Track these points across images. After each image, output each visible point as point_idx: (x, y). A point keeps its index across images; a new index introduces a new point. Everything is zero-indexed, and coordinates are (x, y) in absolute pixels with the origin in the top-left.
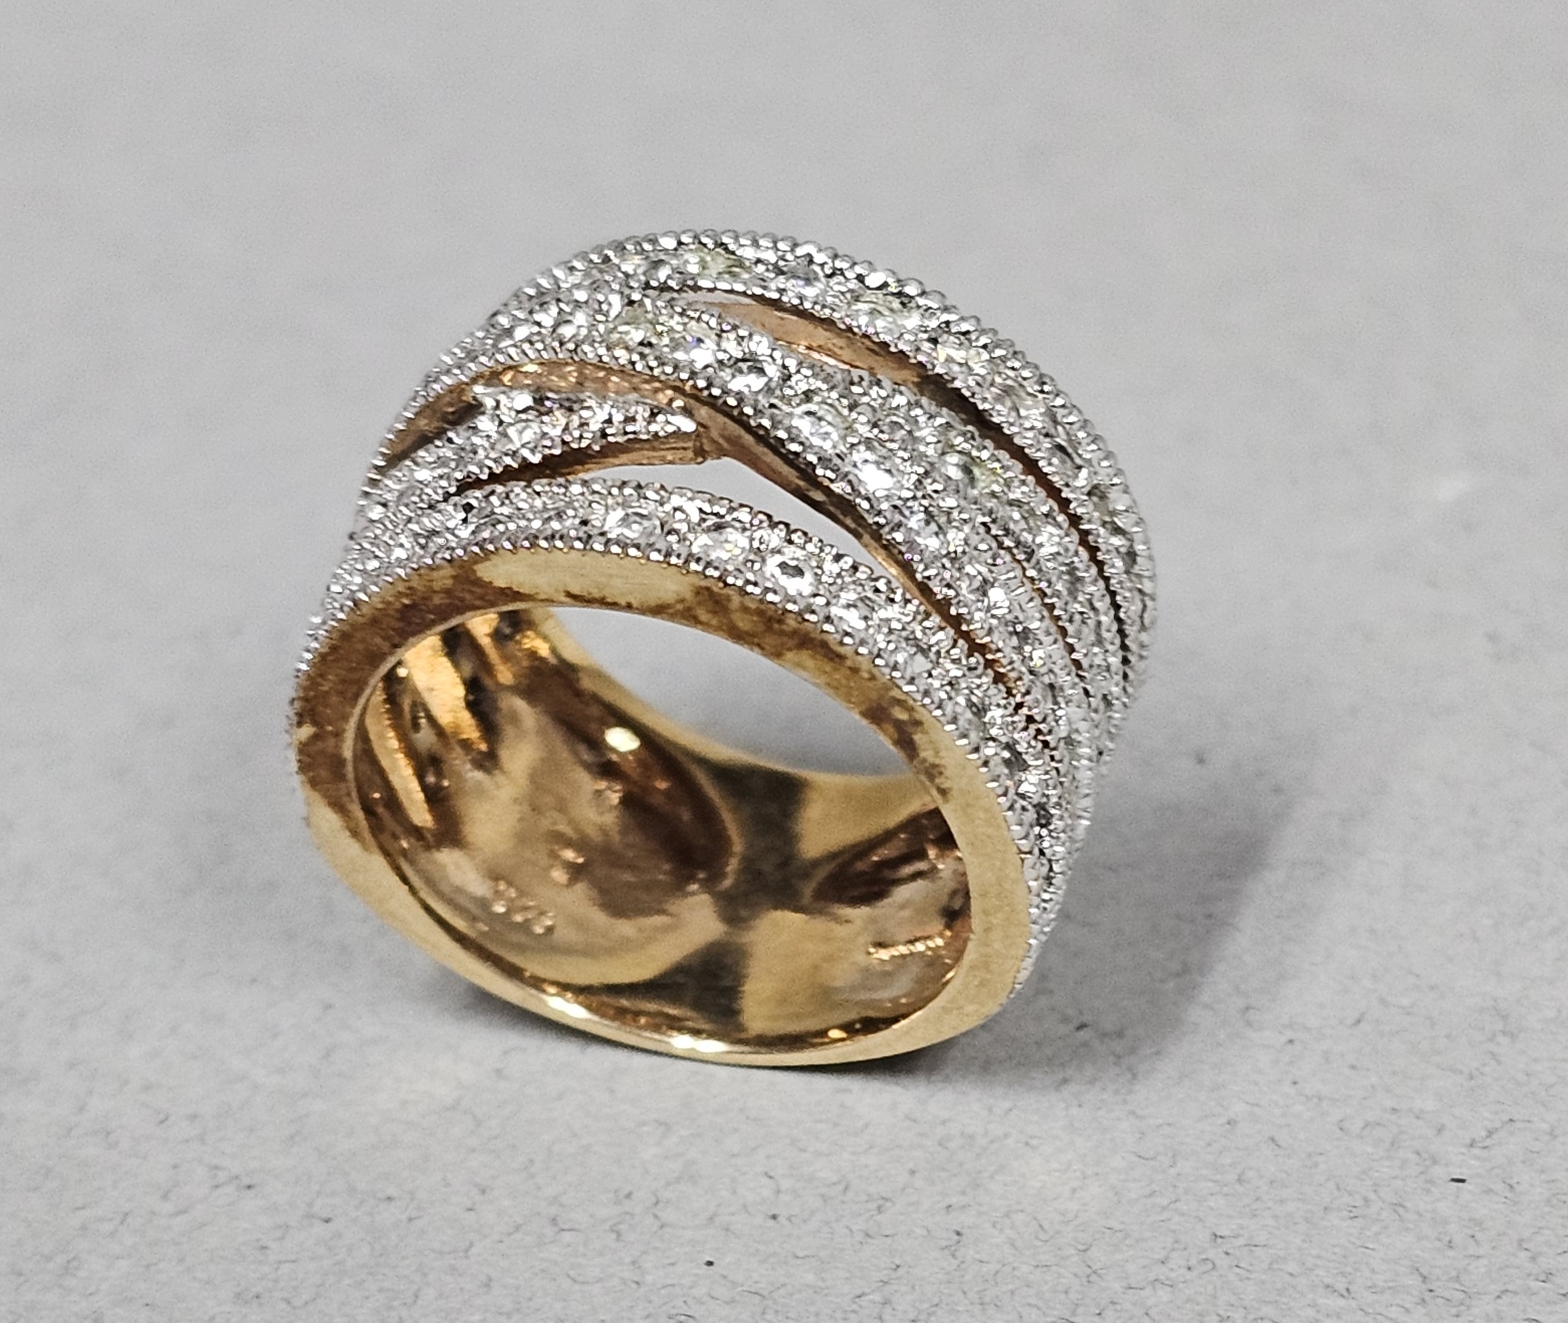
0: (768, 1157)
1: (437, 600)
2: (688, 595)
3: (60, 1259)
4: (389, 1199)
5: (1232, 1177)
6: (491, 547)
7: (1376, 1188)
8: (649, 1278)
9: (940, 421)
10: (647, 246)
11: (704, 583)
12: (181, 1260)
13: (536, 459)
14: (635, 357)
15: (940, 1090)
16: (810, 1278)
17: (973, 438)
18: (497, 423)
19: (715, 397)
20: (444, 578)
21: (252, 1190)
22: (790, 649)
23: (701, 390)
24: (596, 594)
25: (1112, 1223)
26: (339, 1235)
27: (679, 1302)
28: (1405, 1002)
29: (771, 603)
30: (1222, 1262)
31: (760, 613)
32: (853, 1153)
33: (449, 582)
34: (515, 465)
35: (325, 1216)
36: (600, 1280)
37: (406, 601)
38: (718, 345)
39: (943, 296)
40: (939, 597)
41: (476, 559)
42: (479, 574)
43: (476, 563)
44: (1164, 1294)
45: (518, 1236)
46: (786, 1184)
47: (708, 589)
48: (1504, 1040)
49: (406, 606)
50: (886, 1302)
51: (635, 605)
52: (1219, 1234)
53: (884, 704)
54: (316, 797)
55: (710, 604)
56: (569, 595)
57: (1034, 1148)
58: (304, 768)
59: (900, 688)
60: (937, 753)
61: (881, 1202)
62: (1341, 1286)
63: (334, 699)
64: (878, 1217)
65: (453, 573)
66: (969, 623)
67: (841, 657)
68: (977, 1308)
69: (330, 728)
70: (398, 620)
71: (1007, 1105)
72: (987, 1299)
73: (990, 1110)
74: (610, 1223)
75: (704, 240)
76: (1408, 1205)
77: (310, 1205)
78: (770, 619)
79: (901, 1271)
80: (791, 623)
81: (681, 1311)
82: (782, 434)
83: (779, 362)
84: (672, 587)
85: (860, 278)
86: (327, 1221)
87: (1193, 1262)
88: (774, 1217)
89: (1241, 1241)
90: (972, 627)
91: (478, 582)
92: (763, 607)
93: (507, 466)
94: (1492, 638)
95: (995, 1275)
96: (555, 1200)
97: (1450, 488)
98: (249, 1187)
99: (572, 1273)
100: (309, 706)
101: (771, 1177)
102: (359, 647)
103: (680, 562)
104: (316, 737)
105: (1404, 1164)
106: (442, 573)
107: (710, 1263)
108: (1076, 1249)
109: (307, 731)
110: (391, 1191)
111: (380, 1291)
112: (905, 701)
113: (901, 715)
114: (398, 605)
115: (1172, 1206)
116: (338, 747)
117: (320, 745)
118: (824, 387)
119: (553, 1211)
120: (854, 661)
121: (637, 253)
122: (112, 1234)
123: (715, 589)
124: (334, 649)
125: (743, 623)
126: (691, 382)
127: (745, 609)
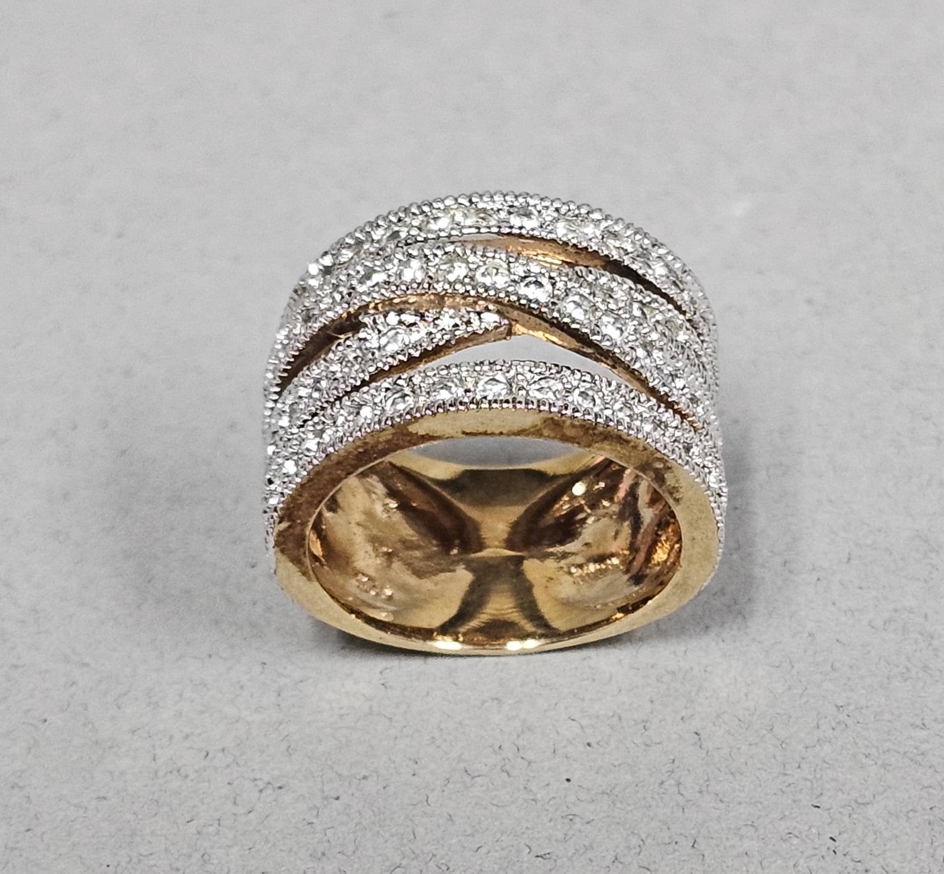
0: (566, 708)
1: (380, 447)
2: (539, 423)
3: (197, 856)
4: (365, 778)
5: (828, 668)
6: (418, 415)
7: (908, 659)
8: (539, 796)
9: (625, 287)
10: (426, 209)
11: (550, 416)
12: (267, 841)
13: (417, 354)
14: (469, 288)
15: (641, 646)
16: (629, 777)
17: (641, 291)
18: (377, 332)
19: (524, 305)
20: (388, 434)
21: (282, 790)
22: (597, 442)
23: (514, 302)
24: (481, 430)
25: (778, 711)
26: (348, 806)
27: (565, 808)
28: (869, 542)
29: (589, 420)
30: (849, 722)
31: (582, 426)
32: (613, 696)
33: (390, 437)
34: (405, 360)
35: (335, 796)
36: (512, 803)
37: (361, 450)
38: (509, 271)
39: (600, 210)
40: (662, 393)
41: (409, 423)
42: (410, 430)
43: (409, 424)
44: (827, 748)
45: (451, 786)
46: (584, 722)
47: (552, 419)
48: (933, 555)
49: (360, 453)
50: (679, 784)
51: (505, 432)
52: (839, 705)
53: (650, 461)
54: (283, 558)
55: (553, 426)
56: (464, 433)
57: (711, 673)
58: (277, 544)
59: (660, 452)
60: (677, 481)
61: (643, 724)
62: (919, 722)
63: (304, 507)
64: (646, 733)
65: (394, 431)
66: (678, 404)
67: (628, 442)
68: (730, 777)
69: (299, 521)
70: (354, 460)
71: (683, 649)
72: (733, 770)
73: (675, 653)
74: (499, 767)
75: (460, 200)
76: (931, 666)
77: (322, 791)
78: (588, 429)
79: (677, 763)
80: (600, 429)
81: (568, 813)
82: (566, 320)
83: (547, 275)
84: (531, 420)
85: (557, 210)
86: (338, 798)
87: (834, 724)
88: (589, 745)
89: (852, 707)
90: (679, 406)
91: (410, 434)
92: (584, 423)
93: (400, 361)
94: (810, 302)
95: (730, 755)
96: (460, 759)
97: (740, 208)
98: (280, 788)
99: (495, 802)
100: (288, 512)
101: (573, 720)
102: (326, 477)
103: (535, 407)
104: (289, 527)
105: (916, 641)
106: (387, 432)
107: (568, 780)
108: (766, 729)
109: (284, 525)
110: (364, 772)
111: (392, 836)
112: (663, 458)
113: (659, 465)
114: (356, 452)
115: (805, 693)
116: (303, 530)
117: (291, 530)
118: (577, 285)
119: (462, 765)
120: (635, 442)
121: (421, 214)
122: (218, 833)
123: (556, 418)
124: (310, 480)
125: (570, 432)
126: (507, 299)
127: (573, 426)
